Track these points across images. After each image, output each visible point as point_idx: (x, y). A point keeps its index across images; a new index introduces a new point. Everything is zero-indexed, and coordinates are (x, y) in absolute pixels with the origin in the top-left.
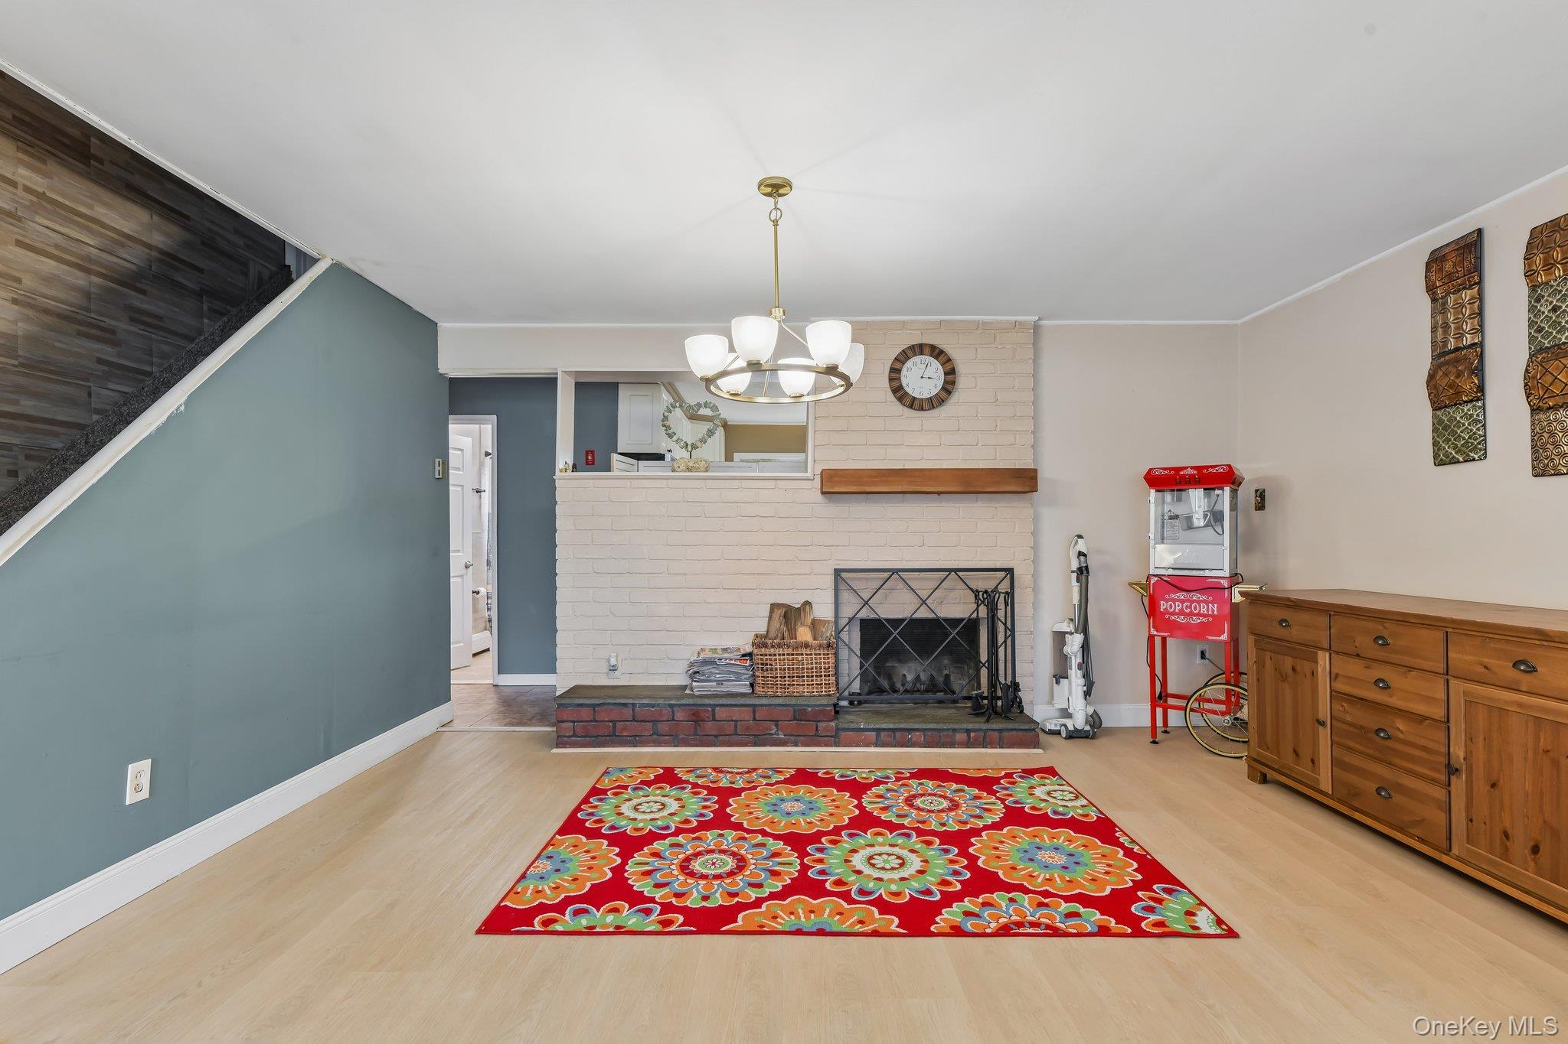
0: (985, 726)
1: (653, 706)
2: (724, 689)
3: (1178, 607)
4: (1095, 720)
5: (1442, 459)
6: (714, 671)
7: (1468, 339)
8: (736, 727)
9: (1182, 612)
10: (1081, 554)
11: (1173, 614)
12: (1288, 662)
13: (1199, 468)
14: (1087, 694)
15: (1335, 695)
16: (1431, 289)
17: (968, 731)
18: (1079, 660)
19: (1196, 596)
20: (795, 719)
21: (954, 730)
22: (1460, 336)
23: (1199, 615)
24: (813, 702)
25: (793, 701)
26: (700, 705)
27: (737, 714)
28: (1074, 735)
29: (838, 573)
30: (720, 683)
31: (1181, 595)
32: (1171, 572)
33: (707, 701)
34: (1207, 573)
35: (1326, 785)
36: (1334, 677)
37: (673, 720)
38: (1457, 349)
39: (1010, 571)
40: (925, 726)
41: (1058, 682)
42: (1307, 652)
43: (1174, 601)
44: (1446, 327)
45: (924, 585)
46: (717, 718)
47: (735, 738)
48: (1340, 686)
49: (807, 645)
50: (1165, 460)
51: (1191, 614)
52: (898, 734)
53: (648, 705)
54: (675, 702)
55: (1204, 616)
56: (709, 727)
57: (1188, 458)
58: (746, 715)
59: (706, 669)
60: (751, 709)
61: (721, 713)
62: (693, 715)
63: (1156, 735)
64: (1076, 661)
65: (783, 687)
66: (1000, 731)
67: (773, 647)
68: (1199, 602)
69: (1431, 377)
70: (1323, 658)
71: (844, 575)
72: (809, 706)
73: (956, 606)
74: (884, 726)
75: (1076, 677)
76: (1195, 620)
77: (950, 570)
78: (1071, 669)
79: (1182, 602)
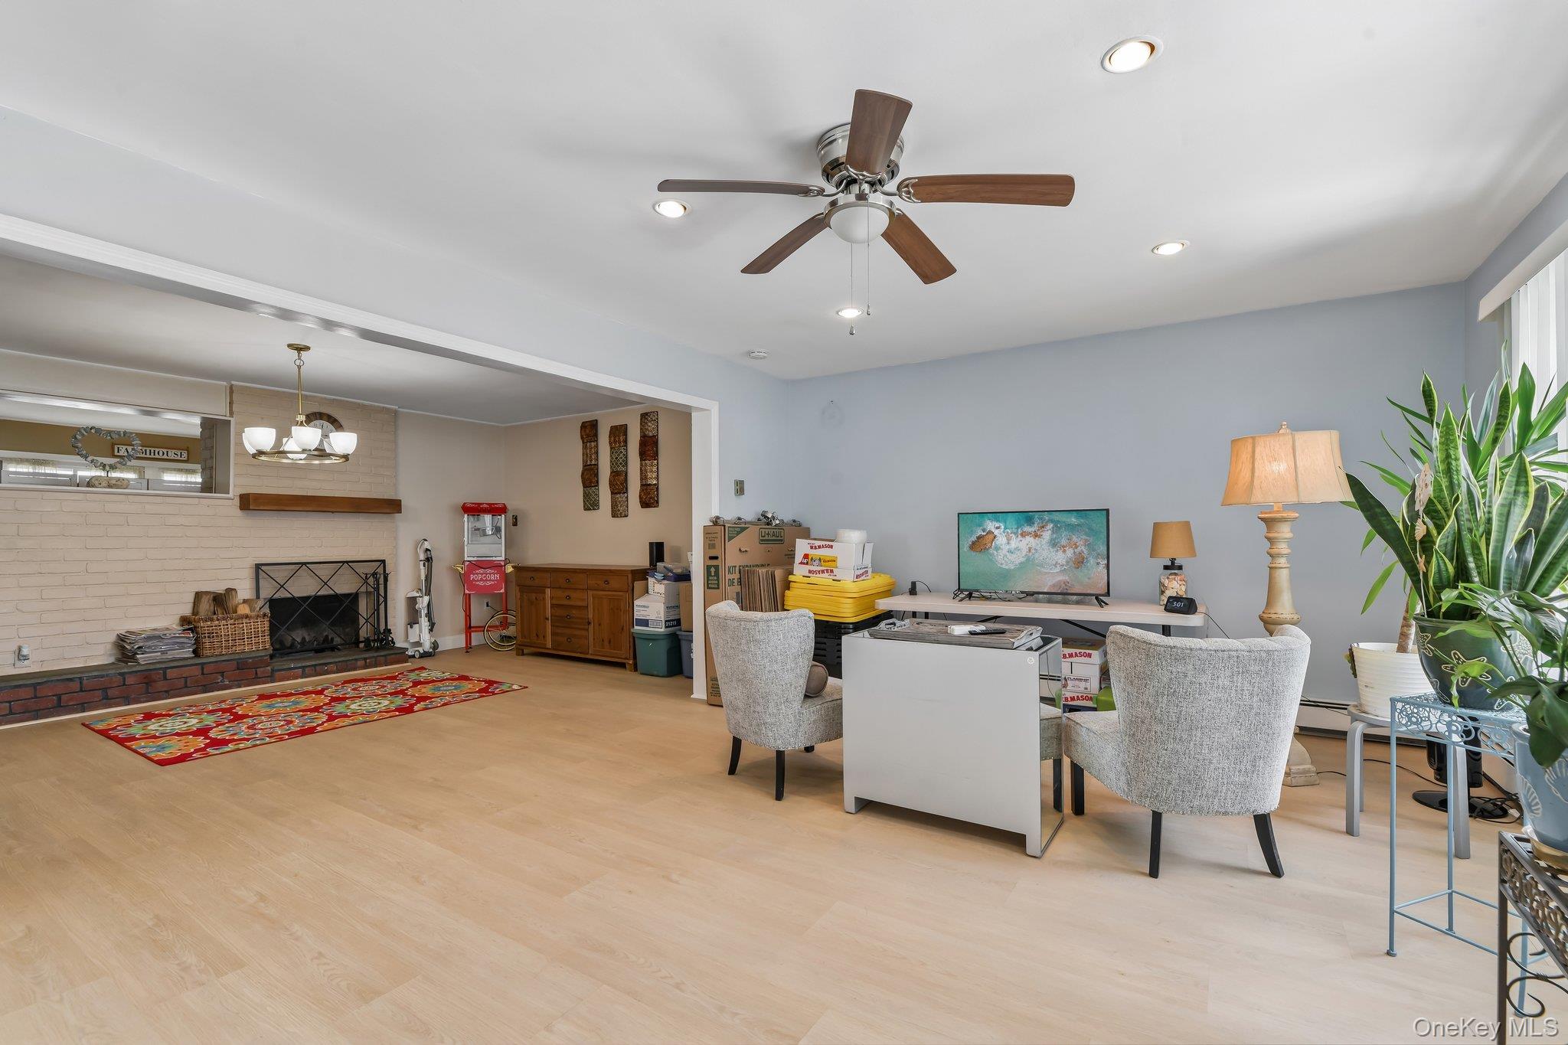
0: (376, 654)
1: (102, 676)
2: (170, 655)
3: (480, 577)
4: (435, 645)
5: (586, 509)
6: (158, 644)
7: (593, 463)
8: (186, 682)
9: (481, 580)
10: (427, 550)
11: (478, 581)
12: (533, 596)
13: (490, 504)
14: (431, 630)
15: (553, 606)
16: (582, 438)
17: (365, 659)
18: (426, 612)
19: (489, 571)
20: (238, 669)
21: (356, 660)
22: (591, 461)
23: (490, 580)
24: (253, 655)
25: (237, 657)
26: (150, 670)
27: (186, 672)
28: (425, 655)
29: (258, 567)
30: (163, 653)
31: (481, 571)
32: (475, 559)
33: (158, 666)
34: (494, 559)
35: (549, 645)
36: (552, 598)
37: (124, 684)
38: (590, 465)
39: (383, 562)
40: (337, 660)
41: (411, 627)
42: (541, 590)
43: (477, 574)
44: (587, 455)
45: (324, 572)
46: (168, 677)
47: (185, 690)
48: (554, 602)
49: (247, 617)
50: (472, 499)
51: (486, 580)
52: (318, 668)
53: (96, 677)
54: (126, 671)
55: (493, 581)
56: (161, 685)
57: (484, 499)
58: (196, 671)
59: (150, 643)
60: (200, 666)
61: (170, 674)
62: (145, 678)
63: (468, 648)
64: (424, 612)
65: (227, 647)
66: (385, 656)
67: (218, 620)
68: (490, 574)
69: (583, 474)
70: (548, 591)
71: (263, 568)
72: (250, 658)
73: (344, 585)
74: (308, 664)
75: (424, 622)
76: (489, 583)
77: (343, 562)
78: (421, 617)
79: (482, 574)
